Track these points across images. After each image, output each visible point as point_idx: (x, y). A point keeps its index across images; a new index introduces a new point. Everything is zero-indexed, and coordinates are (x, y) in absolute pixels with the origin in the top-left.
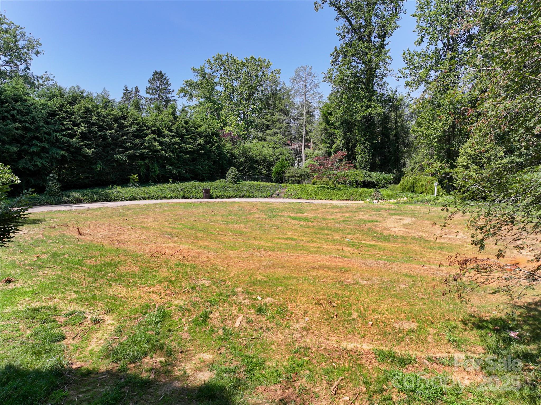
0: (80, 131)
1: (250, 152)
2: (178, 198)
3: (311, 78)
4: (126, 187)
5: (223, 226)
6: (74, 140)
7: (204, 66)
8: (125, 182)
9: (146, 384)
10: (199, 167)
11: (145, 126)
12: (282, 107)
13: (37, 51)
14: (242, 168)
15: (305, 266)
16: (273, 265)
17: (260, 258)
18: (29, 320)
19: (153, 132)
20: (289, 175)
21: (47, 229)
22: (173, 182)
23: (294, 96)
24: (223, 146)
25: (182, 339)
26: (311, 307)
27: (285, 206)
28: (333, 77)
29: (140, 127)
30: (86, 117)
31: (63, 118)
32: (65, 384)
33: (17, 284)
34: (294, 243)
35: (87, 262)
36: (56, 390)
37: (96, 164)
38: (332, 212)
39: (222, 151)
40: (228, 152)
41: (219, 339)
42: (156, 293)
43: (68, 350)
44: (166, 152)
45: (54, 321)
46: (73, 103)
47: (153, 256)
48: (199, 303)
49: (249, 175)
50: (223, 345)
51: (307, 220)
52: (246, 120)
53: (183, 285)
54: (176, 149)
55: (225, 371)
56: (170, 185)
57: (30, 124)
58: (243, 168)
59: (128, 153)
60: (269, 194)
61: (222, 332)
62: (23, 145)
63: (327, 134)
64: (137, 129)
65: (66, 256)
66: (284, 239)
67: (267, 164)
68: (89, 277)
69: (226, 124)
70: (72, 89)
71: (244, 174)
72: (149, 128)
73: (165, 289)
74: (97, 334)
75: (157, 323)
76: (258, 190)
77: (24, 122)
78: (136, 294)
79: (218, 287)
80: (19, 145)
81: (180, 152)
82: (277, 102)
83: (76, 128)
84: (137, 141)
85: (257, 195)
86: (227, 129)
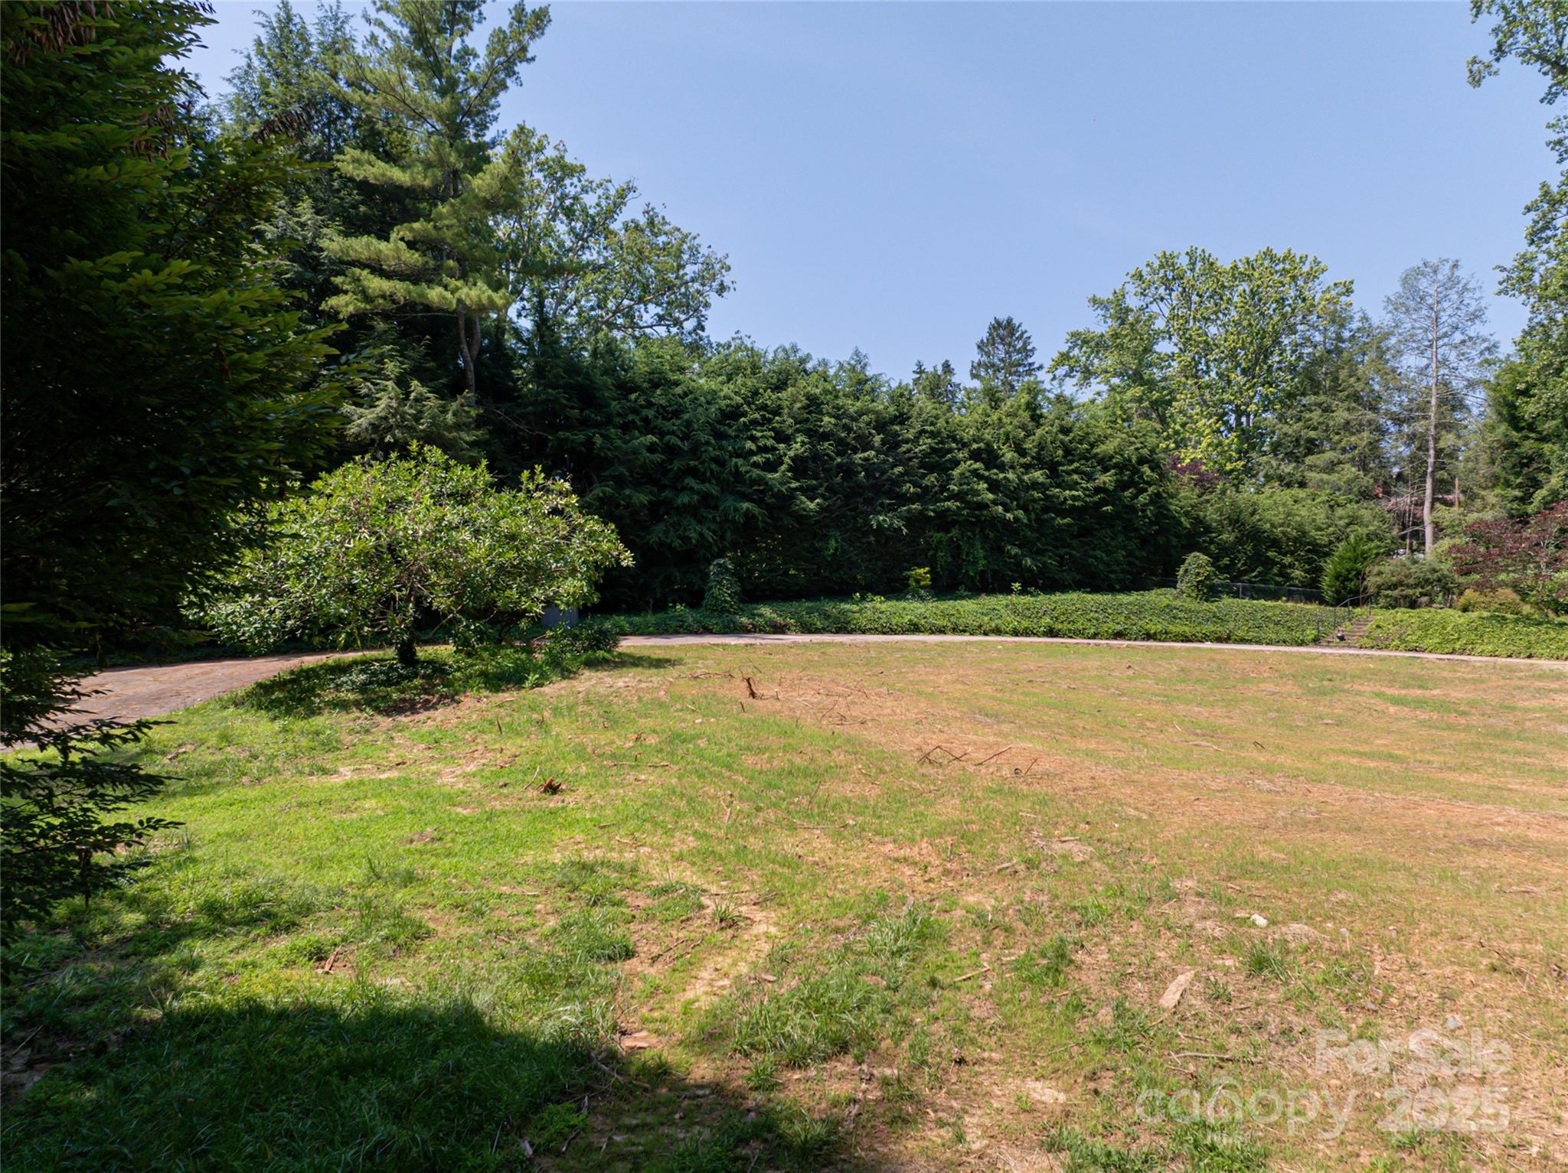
0: (792, 453)
1: (1253, 514)
2: (1035, 634)
3: (1454, 297)
4: (897, 600)
5: (1156, 709)
6: (776, 475)
7: (1123, 289)
8: (896, 588)
9: (820, 1149)
10: (1098, 553)
11: (954, 440)
12: (1359, 386)
13: (722, 284)
14: (1226, 561)
15: (1440, 833)
16: (1318, 821)
17: (1270, 797)
18: (561, 892)
19: (975, 456)
20: (1379, 580)
21: (682, 681)
22: (1023, 592)
23: (1400, 352)
24: (1172, 496)
25: (968, 1019)
26: (1470, 977)
27: (1364, 665)
28: (1536, 278)
29: (942, 442)
30: (807, 420)
31: (754, 422)
32: (588, 1089)
33: (568, 798)
34: (1395, 768)
35: (749, 760)
36: (558, 1102)
37: (825, 538)
38: (1538, 690)
39: (1169, 510)
40: (1187, 514)
41: (1098, 1042)
42: (916, 864)
43: (629, 989)
44: (1007, 510)
45: (619, 903)
46: (779, 387)
47: (926, 759)
48: (1045, 909)
49: (1250, 581)
50: (1108, 1064)
51: (1443, 706)
52: (1243, 430)
53: (1003, 849)
54: (1035, 501)
55: (1104, 1160)
56: (1013, 598)
57: (682, 440)
58: (1232, 560)
59: (909, 511)
60: (1311, 633)
61: (1109, 1018)
62: (663, 488)
63: (1514, 460)
64: (931, 448)
65: (702, 743)
66: (1362, 754)
67: (1309, 551)
68: (741, 799)
69: (1181, 444)
70: (781, 355)
71: (1234, 579)
72: (965, 445)
73: (944, 856)
74: (720, 959)
75: (899, 953)
76: (1277, 623)
77: (669, 433)
78: (857, 860)
79: (1113, 868)
80: (655, 489)
81: (1046, 510)
82: (1343, 374)
83: (782, 446)
84: (932, 479)
85: (1274, 636)
86: (1187, 456)
